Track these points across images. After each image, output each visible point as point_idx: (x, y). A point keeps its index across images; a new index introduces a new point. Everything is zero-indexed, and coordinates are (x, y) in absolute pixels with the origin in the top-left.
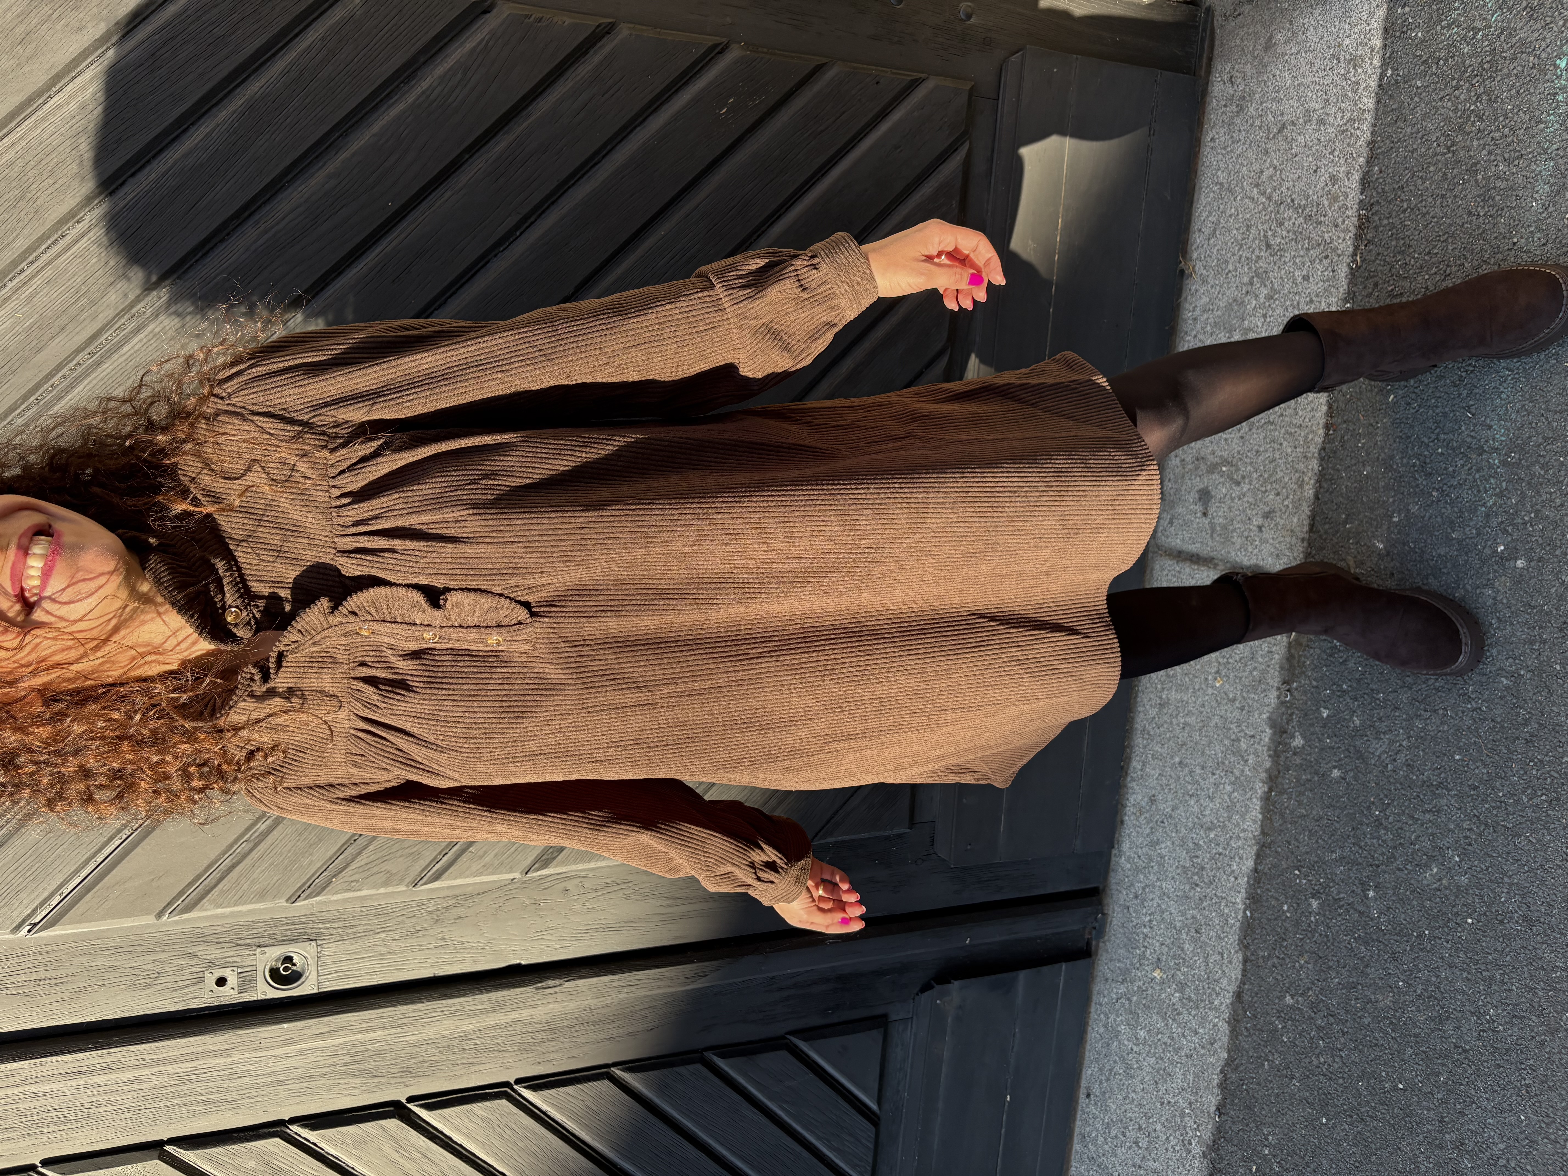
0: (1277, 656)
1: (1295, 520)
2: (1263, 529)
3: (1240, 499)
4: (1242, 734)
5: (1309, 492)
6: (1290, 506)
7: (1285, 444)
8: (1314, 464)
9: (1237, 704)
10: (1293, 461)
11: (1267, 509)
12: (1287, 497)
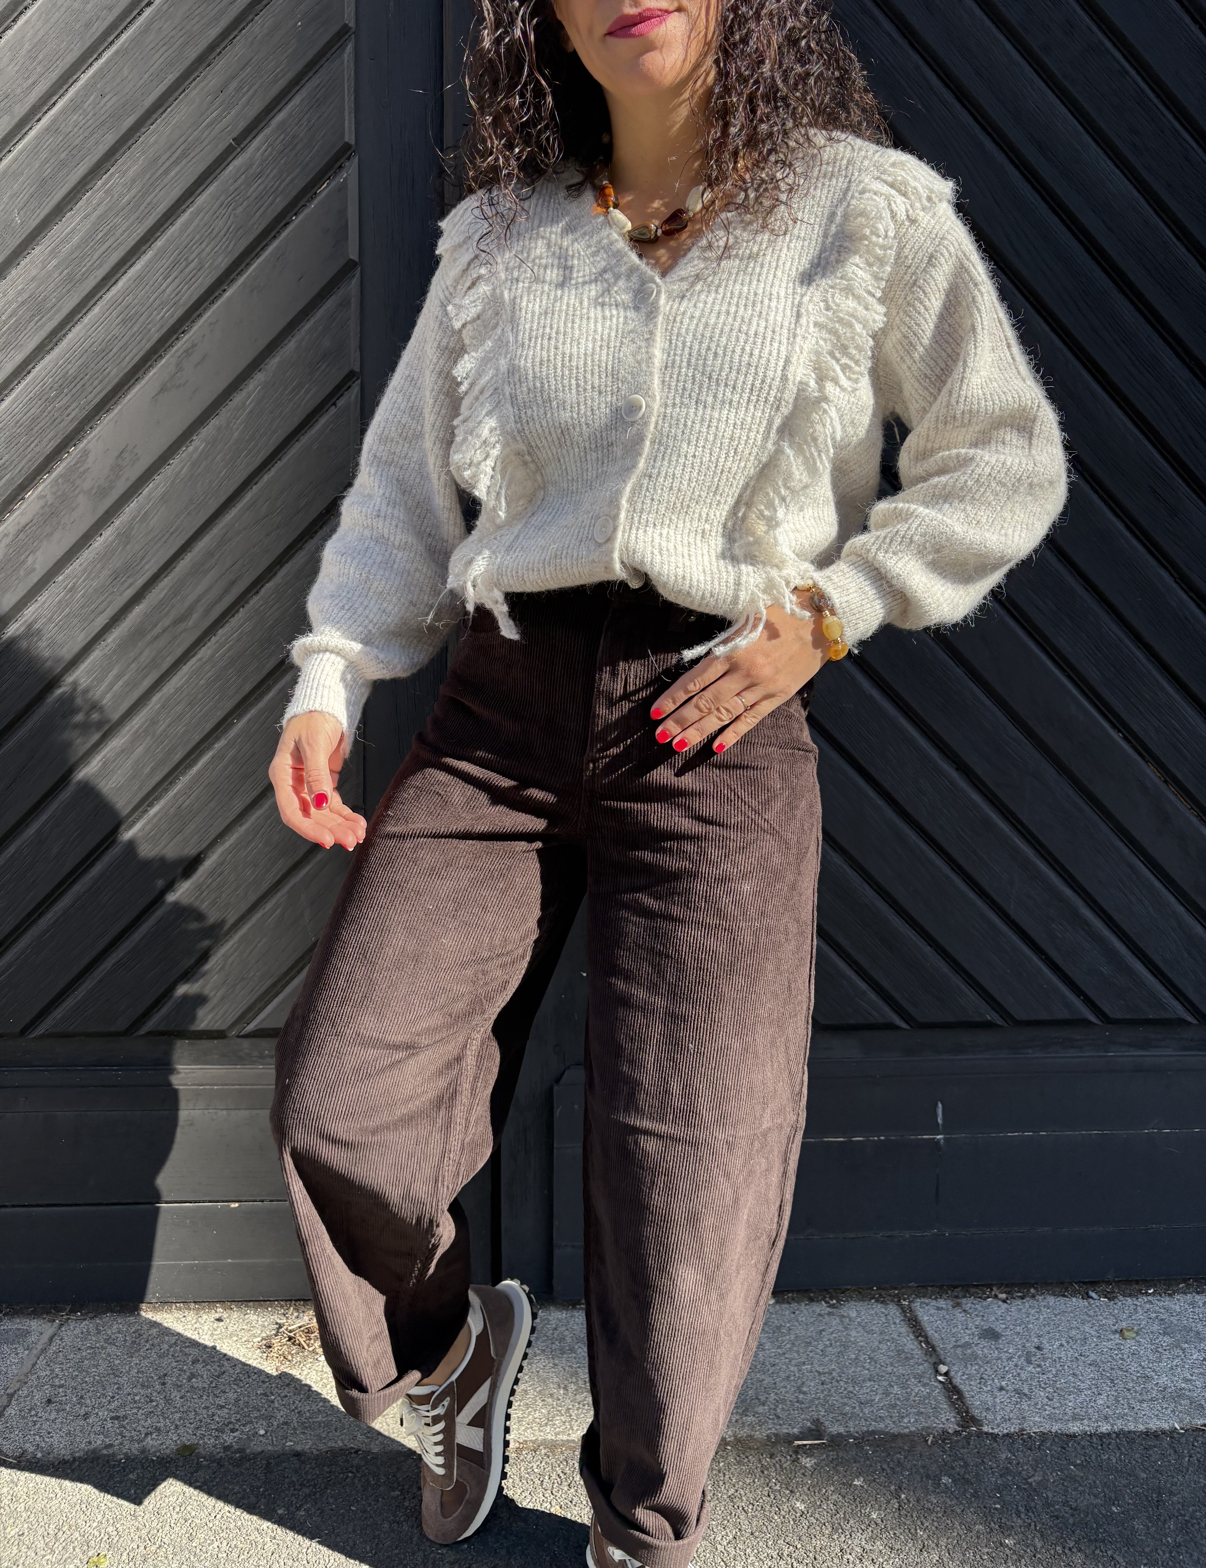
0: (882, 1426)
1: (1037, 1419)
2: (1004, 1392)
3: (1016, 1366)
4: (773, 1407)
5: (1075, 1428)
6: (1047, 1412)
7: (1104, 1396)
8: (1105, 1428)
9: (801, 1396)
10: (1092, 1407)
11: (1026, 1391)
12: (1054, 1408)
